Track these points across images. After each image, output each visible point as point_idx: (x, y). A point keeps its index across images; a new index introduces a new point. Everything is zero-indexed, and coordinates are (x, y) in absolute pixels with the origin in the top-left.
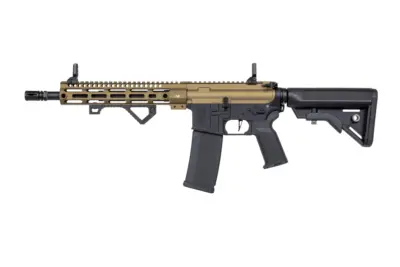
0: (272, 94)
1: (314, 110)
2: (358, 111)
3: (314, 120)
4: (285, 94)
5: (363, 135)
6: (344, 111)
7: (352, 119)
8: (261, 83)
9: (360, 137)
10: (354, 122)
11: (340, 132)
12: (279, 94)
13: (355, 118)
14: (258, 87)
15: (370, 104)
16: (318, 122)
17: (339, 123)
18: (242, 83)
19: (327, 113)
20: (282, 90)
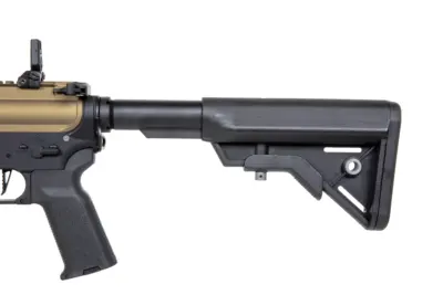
0: (75, 111)
1: (261, 148)
2: (359, 150)
3: (261, 171)
4: (105, 111)
5: (368, 205)
6: (327, 150)
7: (343, 169)
8: (52, 85)
9: (361, 208)
10: (348, 176)
11: (318, 196)
12: (90, 109)
13: (350, 166)
14: (46, 93)
15: (385, 135)
16: (269, 174)
17: (316, 176)
18: (10, 84)
19: (288, 156)
20: (99, 101)
